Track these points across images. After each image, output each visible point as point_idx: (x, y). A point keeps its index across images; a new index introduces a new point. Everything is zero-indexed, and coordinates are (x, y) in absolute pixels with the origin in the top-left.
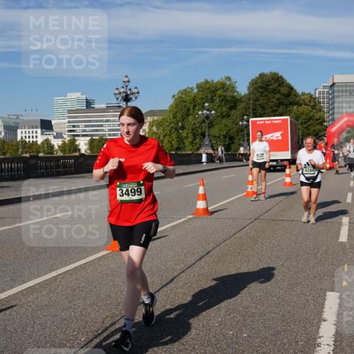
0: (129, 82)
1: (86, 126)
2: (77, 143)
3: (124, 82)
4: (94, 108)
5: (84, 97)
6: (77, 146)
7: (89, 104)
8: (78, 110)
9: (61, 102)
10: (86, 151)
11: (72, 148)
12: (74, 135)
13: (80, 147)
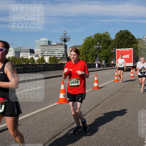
0: (66, 34)
1: (48, 52)
2: (44, 59)
3: (64, 34)
4: (51, 44)
5: (47, 40)
6: (44, 60)
7: (49, 43)
8: (45, 45)
9: (38, 42)
10: (48, 62)
11: (42, 61)
12: (43, 56)
13: (46, 60)
